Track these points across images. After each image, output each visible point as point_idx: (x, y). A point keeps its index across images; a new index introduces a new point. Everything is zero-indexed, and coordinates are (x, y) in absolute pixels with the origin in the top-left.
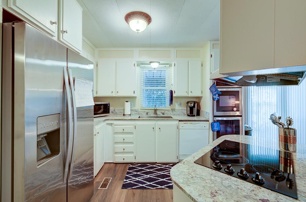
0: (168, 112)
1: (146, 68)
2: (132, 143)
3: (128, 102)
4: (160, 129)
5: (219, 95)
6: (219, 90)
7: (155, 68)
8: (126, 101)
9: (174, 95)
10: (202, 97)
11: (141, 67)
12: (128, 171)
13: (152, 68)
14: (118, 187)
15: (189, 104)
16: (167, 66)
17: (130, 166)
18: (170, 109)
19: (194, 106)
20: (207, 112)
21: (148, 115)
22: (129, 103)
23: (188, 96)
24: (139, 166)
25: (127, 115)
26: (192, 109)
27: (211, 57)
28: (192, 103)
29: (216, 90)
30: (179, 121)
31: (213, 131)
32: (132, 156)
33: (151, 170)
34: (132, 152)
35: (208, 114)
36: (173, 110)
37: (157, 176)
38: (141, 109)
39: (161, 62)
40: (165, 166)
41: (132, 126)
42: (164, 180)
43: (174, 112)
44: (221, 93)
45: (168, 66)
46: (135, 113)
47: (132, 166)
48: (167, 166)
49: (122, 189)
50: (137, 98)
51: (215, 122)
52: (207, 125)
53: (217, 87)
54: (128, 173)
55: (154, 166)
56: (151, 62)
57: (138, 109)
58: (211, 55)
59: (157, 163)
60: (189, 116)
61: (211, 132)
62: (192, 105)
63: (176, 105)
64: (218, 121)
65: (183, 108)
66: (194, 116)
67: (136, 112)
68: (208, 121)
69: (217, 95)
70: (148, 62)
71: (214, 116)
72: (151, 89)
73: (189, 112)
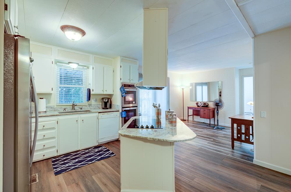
0: (86, 107)
1: (63, 67)
2: (54, 138)
3: (43, 98)
4: (83, 121)
5: (125, 93)
6: (126, 90)
7: (74, 69)
8: (40, 98)
9: (92, 93)
10: (113, 95)
11: (57, 65)
12: (53, 163)
13: (71, 68)
14: (50, 176)
15: (104, 100)
16: (84, 67)
17: (52, 160)
18: (87, 104)
19: (108, 101)
20: (117, 105)
21: (65, 110)
22: (44, 100)
23: (103, 94)
24: (63, 157)
25: (42, 112)
26: (106, 103)
27: (121, 67)
28: (106, 99)
29: (124, 90)
30: (99, 113)
31: (122, 118)
32: (54, 150)
33: (77, 156)
34: (54, 147)
35: (118, 106)
36: (90, 105)
37: (85, 158)
38: (57, 106)
39: (80, 64)
40: (88, 150)
41: (54, 122)
42: (92, 158)
43: (90, 106)
44: (126, 92)
45: (86, 68)
46: (50, 110)
47: (55, 159)
48: (90, 150)
49: (55, 175)
50: (52, 94)
51: (123, 111)
52: (118, 114)
53: (124, 88)
54: (54, 165)
55: (78, 153)
56: (69, 63)
57: (54, 106)
58: (121, 66)
59: (80, 150)
60: (103, 109)
61: (121, 118)
62: (107, 100)
63: (93, 101)
64: (125, 110)
65: (98, 104)
66: (108, 109)
67: (52, 109)
68: (119, 111)
69: (124, 93)
70: (67, 62)
71: (123, 108)
72: (69, 87)
73: (103, 106)
